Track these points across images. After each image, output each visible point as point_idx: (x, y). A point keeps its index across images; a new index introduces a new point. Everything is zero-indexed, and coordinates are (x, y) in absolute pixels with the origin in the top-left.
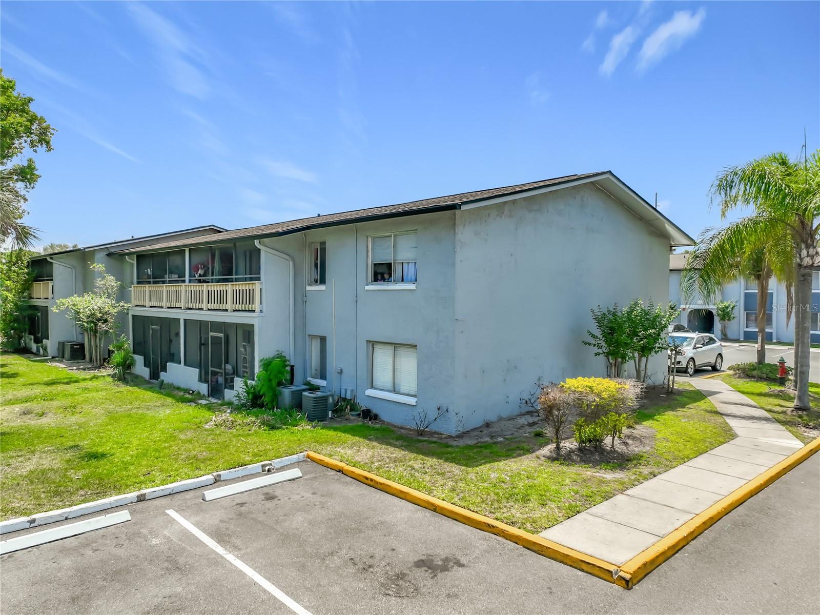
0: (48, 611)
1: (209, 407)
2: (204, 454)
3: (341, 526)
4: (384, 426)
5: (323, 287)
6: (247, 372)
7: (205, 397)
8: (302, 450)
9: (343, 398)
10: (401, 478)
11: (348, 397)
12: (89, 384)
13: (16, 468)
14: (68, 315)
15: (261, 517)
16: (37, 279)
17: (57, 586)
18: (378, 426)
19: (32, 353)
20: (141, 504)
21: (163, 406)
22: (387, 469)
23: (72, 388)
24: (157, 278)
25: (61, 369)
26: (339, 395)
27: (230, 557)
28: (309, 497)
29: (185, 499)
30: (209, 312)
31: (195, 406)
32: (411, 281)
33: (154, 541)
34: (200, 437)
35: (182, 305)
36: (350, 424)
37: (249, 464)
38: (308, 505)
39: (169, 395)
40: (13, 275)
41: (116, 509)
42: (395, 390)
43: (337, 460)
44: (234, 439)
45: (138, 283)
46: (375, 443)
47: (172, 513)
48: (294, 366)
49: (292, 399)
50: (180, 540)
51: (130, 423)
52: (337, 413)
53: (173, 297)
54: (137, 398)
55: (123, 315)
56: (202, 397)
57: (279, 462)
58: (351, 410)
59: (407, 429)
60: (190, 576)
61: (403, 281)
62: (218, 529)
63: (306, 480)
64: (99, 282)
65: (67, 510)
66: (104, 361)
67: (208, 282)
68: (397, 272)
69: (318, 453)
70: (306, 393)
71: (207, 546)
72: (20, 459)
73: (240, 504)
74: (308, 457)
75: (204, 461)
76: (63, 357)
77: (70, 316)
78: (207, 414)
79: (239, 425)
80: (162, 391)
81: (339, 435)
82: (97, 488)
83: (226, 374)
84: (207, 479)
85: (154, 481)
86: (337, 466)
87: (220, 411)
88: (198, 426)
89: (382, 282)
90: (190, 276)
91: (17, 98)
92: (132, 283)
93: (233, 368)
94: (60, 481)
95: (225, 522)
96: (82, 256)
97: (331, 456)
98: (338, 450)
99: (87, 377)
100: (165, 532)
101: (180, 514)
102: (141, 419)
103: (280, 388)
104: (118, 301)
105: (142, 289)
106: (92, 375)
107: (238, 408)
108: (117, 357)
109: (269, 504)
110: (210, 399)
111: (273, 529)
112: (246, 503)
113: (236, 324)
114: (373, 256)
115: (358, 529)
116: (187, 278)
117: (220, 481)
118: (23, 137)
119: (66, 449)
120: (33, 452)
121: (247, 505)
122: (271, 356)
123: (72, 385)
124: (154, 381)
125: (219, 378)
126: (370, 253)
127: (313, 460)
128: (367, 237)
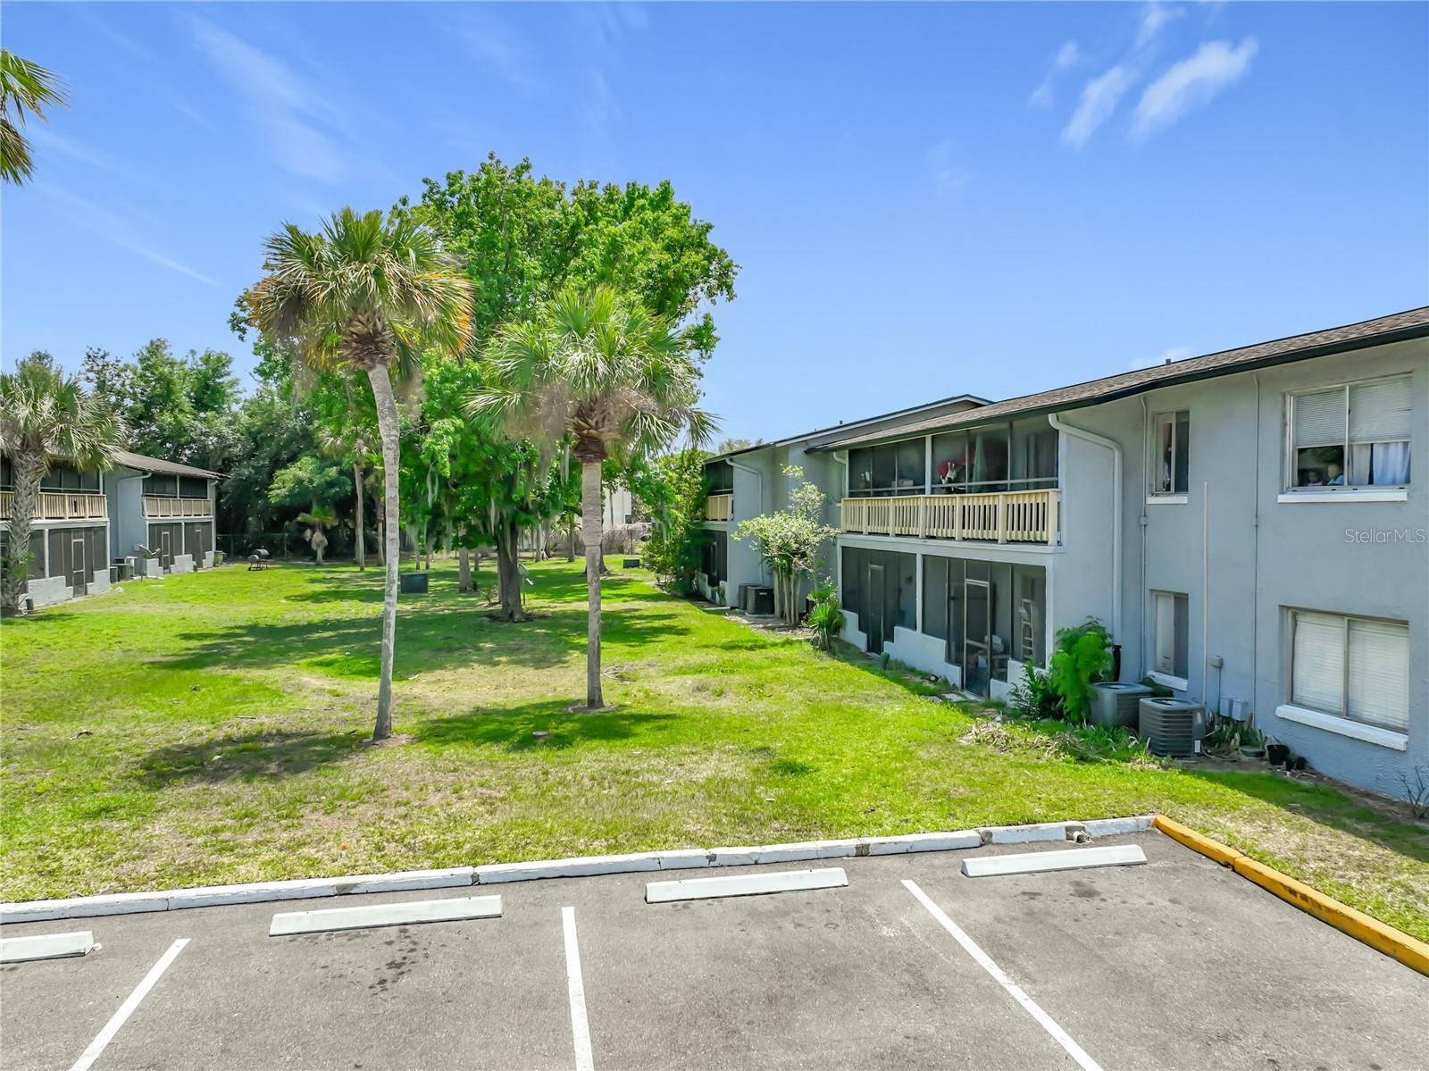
0: (737, 1008)
1: (965, 708)
2: (961, 790)
3: (1240, 984)
4: (1322, 786)
5: (1181, 499)
6: (1031, 652)
7: (957, 689)
8: (1145, 811)
9: (1224, 717)
10: (1379, 907)
11: (1237, 716)
12: (782, 652)
13: (690, 771)
14: (753, 545)
15: (1071, 928)
16: (712, 493)
17: (746, 970)
18: (1306, 783)
19: (706, 600)
20: (862, 862)
21: (890, 697)
22: (1341, 881)
23: (757, 656)
24: (880, 487)
25: (743, 627)
26: (1216, 711)
27: (1017, 992)
28: (1165, 907)
29: (932, 866)
30: (965, 544)
31: (942, 704)
32: (1394, 483)
33: (886, 932)
34: (951, 758)
35: (920, 531)
36: (1242, 772)
37: (1043, 822)
38: (1163, 922)
39: (898, 681)
40: (684, 486)
41: (825, 861)
42: (1348, 713)
43: (1219, 841)
44: (1012, 771)
45: (851, 495)
46: (1305, 820)
47: (910, 885)
48: (1120, 647)
49: (1119, 709)
50: (928, 938)
51: (841, 721)
52: (1212, 745)
53: (906, 517)
54: (849, 682)
55: (828, 544)
56: (953, 689)
57: (1099, 827)
58: (1243, 743)
59: (1380, 799)
60: (947, 1009)
61: (1371, 482)
62: (990, 932)
63: (1155, 870)
64: (796, 495)
65: (757, 849)
66: (801, 617)
67: (964, 492)
68: (1358, 463)
69: (1178, 821)
70: (1147, 701)
71: (975, 961)
72: (695, 758)
73: (1029, 893)
74: (1157, 825)
75: (962, 802)
76: (745, 608)
77: (754, 546)
78: (963, 720)
79: (1019, 745)
80: (887, 672)
81: (1220, 791)
82: (798, 821)
83: (993, 652)
84: (969, 837)
85: (881, 826)
86: (1219, 853)
87: (983, 716)
88: (949, 740)
89: (1319, 487)
90: (933, 483)
91: (692, 227)
92: (842, 495)
93: (1004, 642)
94: (746, 800)
95: (1004, 922)
96: (772, 455)
97: (1205, 831)
98: (1221, 821)
99: (778, 641)
100: (902, 919)
101: (925, 891)
102: (857, 717)
103: (1095, 687)
104: (821, 524)
105: (857, 505)
106: (785, 639)
107: (1014, 716)
108: (820, 613)
109: (1083, 905)
110: (966, 693)
111: (1096, 955)
112: (1040, 894)
113: (1013, 566)
114: (1296, 432)
115: (1281, 997)
116: (928, 486)
117: (990, 843)
118: (699, 283)
119: (753, 751)
120: (711, 750)
121: (1042, 898)
122: (1077, 626)
123: (758, 651)
124: (873, 655)
125: (980, 657)
126: (1290, 429)
127: (1167, 833)
128: (1284, 396)
